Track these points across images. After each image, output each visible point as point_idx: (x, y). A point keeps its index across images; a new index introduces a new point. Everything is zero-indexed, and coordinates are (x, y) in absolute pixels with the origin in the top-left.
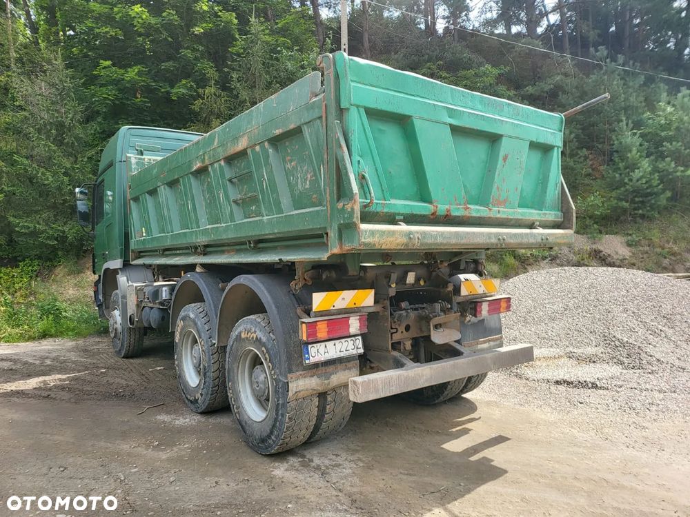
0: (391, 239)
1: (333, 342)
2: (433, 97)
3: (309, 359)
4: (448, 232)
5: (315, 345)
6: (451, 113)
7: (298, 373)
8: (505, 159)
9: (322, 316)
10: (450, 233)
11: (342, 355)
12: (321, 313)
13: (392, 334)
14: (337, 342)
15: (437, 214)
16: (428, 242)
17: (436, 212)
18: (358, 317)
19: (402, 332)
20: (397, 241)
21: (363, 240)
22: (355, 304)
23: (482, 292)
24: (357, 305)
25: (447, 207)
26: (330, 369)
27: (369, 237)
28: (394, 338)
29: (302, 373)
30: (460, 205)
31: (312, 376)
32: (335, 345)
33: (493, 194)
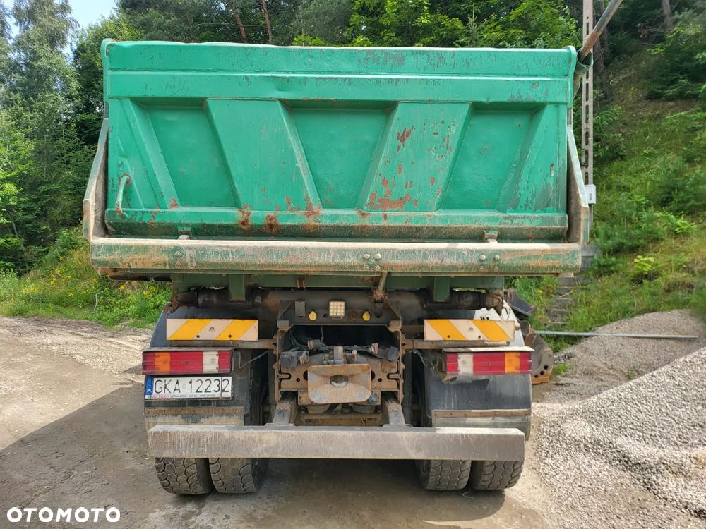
0: (142, 256)
1: (189, 379)
2: (250, 67)
3: (151, 394)
4: (249, 248)
5: (163, 379)
6: (283, 83)
7: (157, 409)
8: (403, 137)
9: (178, 346)
10: (255, 248)
11: (199, 395)
12: (179, 343)
13: (281, 379)
14: (194, 379)
15: (249, 223)
16: (211, 261)
17: (247, 221)
18: (217, 353)
19: (298, 380)
20: (153, 260)
21: (94, 257)
22: (230, 336)
23: (476, 339)
24: (232, 339)
25: (271, 213)
26: (201, 410)
27: (103, 253)
28: (282, 385)
29: (163, 409)
30: (298, 209)
31: (176, 415)
32: (191, 382)
33: (372, 189)
